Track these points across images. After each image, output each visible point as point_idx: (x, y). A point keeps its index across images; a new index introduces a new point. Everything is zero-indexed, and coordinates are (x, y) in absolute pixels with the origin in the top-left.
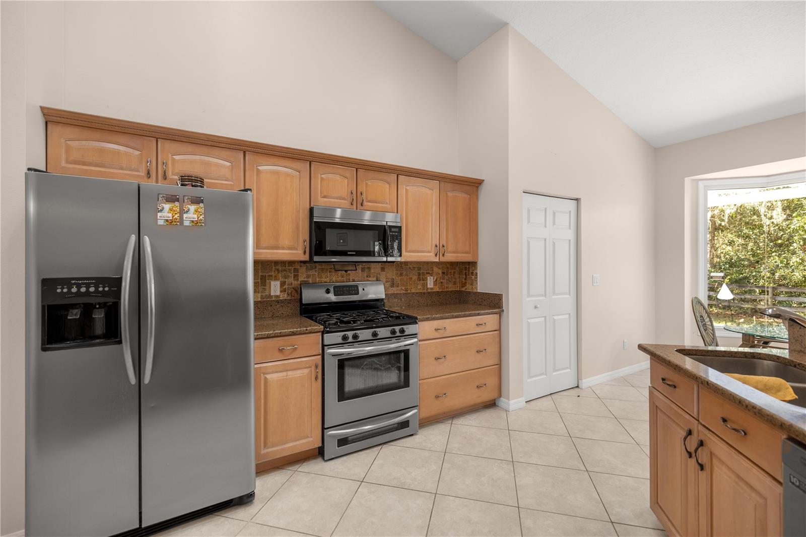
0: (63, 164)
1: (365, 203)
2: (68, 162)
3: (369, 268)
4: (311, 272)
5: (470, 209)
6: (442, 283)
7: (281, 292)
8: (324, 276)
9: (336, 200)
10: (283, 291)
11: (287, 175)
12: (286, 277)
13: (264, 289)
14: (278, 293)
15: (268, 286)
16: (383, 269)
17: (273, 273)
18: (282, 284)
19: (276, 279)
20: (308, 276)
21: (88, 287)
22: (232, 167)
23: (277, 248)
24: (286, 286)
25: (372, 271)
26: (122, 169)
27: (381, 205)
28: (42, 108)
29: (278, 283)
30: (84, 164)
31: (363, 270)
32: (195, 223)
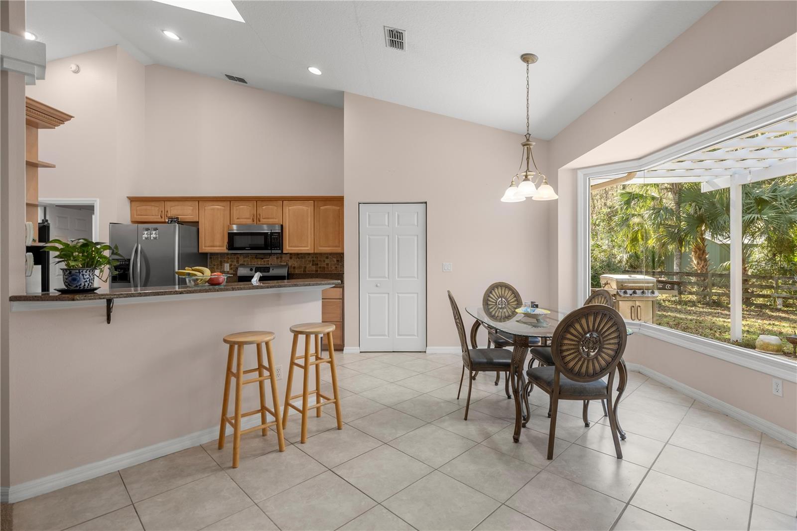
0: (135, 216)
1: (261, 220)
2: (137, 215)
3: (281, 257)
4: (246, 259)
5: (339, 217)
6: (336, 267)
7: (230, 269)
8: (253, 261)
9: (243, 220)
10: (231, 269)
11: (218, 209)
12: (232, 262)
13: (221, 268)
14: (228, 270)
15: (223, 267)
16: (291, 258)
17: (226, 260)
18: (231, 265)
19: (227, 263)
20: (244, 261)
21: (123, 262)
22: (193, 210)
23: (214, 247)
24: (233, 267)
25: (283, 259)
26: (153, 216)
27: (272, 220)
28: (127, 197)
29: (228, 265)
30: (141, 215)
31: (277, 258)
32: (155, 238)
